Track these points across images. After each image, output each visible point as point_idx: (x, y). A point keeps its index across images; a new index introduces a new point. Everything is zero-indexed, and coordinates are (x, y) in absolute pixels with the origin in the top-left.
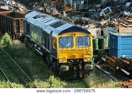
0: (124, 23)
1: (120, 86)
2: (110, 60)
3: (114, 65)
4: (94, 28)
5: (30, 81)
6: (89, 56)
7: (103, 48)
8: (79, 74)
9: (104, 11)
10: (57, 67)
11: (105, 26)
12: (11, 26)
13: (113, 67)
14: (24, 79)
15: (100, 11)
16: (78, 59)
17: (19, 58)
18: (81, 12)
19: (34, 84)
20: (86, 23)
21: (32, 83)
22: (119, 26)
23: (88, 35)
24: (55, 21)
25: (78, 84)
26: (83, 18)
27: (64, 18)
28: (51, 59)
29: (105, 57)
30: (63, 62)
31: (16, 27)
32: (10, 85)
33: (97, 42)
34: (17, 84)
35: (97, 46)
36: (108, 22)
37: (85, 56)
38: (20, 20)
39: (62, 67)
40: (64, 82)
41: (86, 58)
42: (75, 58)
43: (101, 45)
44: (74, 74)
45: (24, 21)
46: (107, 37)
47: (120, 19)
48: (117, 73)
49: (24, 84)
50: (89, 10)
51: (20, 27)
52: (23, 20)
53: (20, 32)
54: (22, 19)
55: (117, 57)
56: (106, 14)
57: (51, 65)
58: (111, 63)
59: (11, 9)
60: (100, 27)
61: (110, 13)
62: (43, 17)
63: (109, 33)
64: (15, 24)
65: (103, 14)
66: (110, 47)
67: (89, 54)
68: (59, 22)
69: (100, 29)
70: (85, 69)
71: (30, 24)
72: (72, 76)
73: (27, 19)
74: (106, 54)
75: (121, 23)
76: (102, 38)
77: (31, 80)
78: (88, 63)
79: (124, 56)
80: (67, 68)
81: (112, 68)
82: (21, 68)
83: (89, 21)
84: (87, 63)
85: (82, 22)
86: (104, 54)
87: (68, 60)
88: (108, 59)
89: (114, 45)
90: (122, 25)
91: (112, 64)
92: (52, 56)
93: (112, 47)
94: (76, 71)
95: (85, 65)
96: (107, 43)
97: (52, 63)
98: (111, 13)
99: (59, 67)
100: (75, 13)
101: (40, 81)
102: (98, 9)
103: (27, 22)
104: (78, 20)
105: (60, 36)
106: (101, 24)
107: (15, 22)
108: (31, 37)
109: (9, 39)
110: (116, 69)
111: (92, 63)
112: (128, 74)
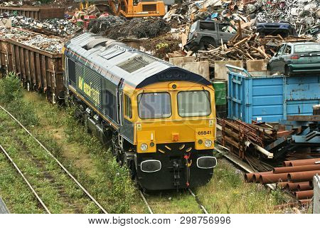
2: (231, 128)
3: (239, 137)
13: (237, 142)
29: (220, 122)
55: (244, 120)
63: (228, 73)
66: (230, 100)
79: (259, 119)
81: (237, 145)
88: (227, 126)
91: (237, 135)
93: (234, 100)
110: (245, 145)
112: (270, 155)
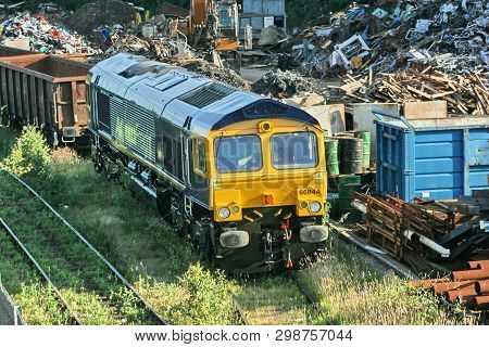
0: (419, 88)
1: (423, 293)
2: (381, 208)
3: (395, 223)
4: (322, 103)
5: (120, 282)
6: (313, 197)
7: (355, 169)
8: (281, 257)
9: (343, 51)
10: (208, 235)
11: (357, 98)
12: (45, 103)
13: (391, 231)
14: (101, 275)
15: (331, 49)
16: (277, 208)
17: (77, 209)
18: (266, 52)
19: (134, 294)
20: (288, 87)
21: (129, 289)
22: (402, 97)
23: (310, 128)
24: (195, 83)
25: (280, 290)
26: (280, 74)
27: (218, 75)
28: (188, 209)
29: (363, 200)
30: (229, 219)
31: (59, 107)
32: (56, 299)
33: (334, 151)
34: (78, 292)
35: (336, 163)
36: (367, 84)
37: (301, 198)
38: (74, 85)
39: (228, 233)
40: (235, 284)
41: (304, 204)
42: (267, 203)
43: (347, 160)
44: (265, 256)
45: (87, 86)
46: (367, 135)
47: (404, 75)
48: (406, 250)
49: (101, 295)
50: (294, 47)
51: (75, 106)
52: (84, 81)
53: (73, 123)
54: (80, 78)
55: (402, 197)
56: (349, 59)
57: (190, 229)
58: (385, 217)
59: (39, 47)
60: (341, 102)
61: (363, 55)
62: (155, 71)
63: (375, 122)
64: (57, 96)
65: (340, 58)
66: (378, 165)
67: (314, 192)
68: (212, 87)
69: (341, 108)
70: (303, 239)
71: (112, 94)
72: (259, 264)
73: (98, 78)
74: (366, 189)
75: (409, 87)
76: (349, 136)
77: (124, 281)
78: (313, 221)
79: (426, 195)
80: (244, 238)
81: (391, 236)
82: (89, 242)
83: (299, 81)
84: (308, 219)
85: (276, 85)
86: (358, 188)
87: (245, 211)
88: (375, 206)
89: (393, 158)
90: (412, 93)
91: (391, 221)
92: (191, 198)
93: (385, 165)
94: (274, 246)
95: (302, 227)
96: (368, 152)
97: (193, 222)
98: (366, 53)
99: (218, 235)
100: (246, 57)
101: (156, 284)
102: (324, 42)
103: (99, 89)
104: (262, 80)
105: (217, 133)
106: (344, 92)
107: (58, 89)
108: (113, 138)
109: (41, 147)
110: (405, 238)
111: (324, 221)
112: (445, 252)
